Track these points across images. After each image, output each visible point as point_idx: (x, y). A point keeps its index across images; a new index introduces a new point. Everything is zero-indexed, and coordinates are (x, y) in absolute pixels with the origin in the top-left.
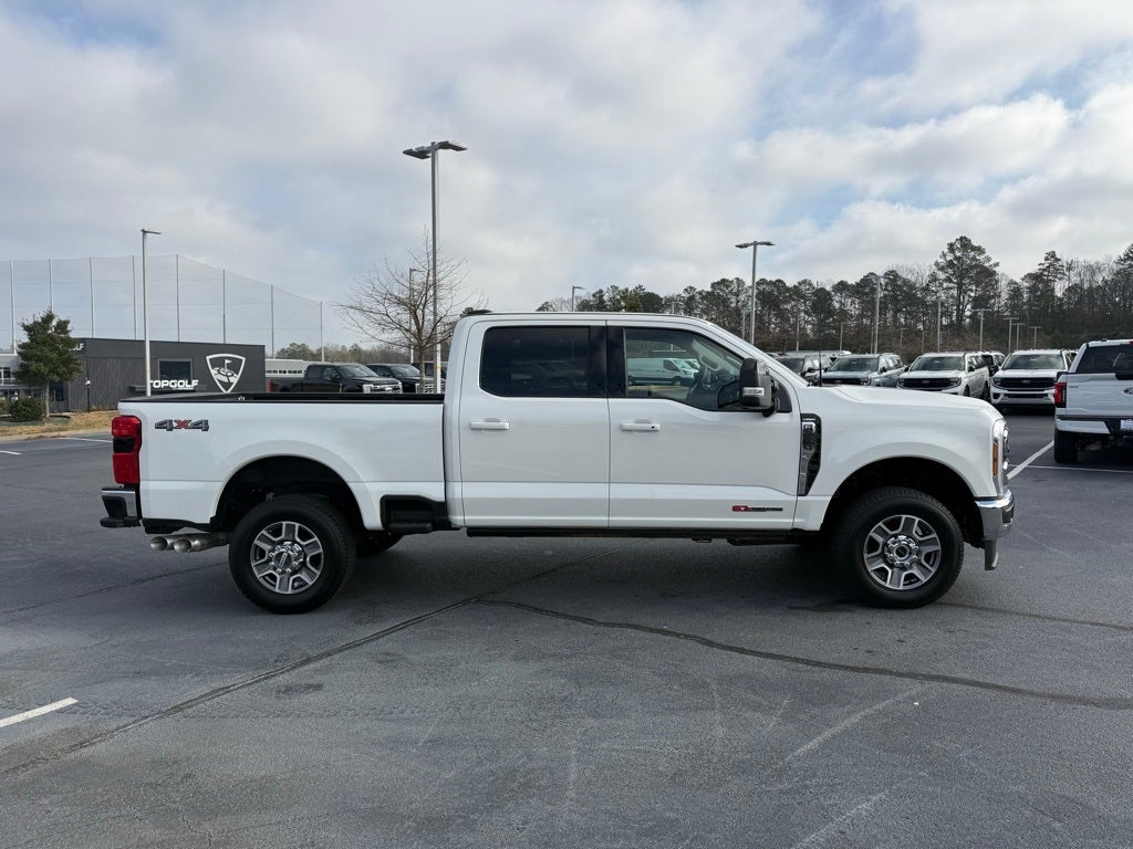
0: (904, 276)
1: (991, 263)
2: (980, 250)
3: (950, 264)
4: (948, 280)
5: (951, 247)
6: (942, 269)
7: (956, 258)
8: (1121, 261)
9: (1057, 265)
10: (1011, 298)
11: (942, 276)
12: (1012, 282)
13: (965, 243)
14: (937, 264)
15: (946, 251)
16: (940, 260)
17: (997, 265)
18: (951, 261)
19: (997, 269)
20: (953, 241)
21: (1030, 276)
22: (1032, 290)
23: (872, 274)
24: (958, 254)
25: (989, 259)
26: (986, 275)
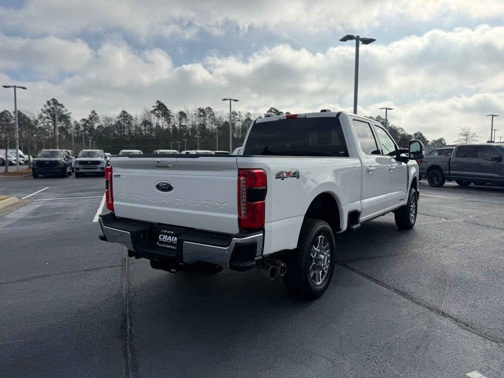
0: (24, 113)
1: (68, 112)
2: (62, 106)
3: (49, 111)
4: (48, 118)
5: (48, 103)
6: (45, 112)
7: (52, 108)
8: (118, 117)
9: (96, 116)
10: (75, 129)
11: (45, 115)
12: (76, 122)
13: (55, 102)
14: (42, 110)
15: (46, 104)
16: (44, 108)
17: (70, 113)
18: (49, 109)
19: (70, 115)
20: (49, 100)
21: (84, 120)
22: (85, 126)
23: (7, 111)
24: (52, 106)
25: (66, 111)
26: (65, 118)
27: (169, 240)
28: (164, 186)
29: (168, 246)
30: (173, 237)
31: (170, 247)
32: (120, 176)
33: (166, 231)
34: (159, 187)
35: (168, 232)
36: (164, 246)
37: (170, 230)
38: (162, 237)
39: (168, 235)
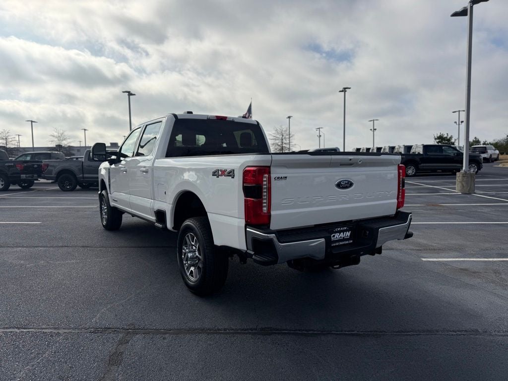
27: (341, 237)
28: (346, 183)
29: (341, 243)
30: (345, 233)
31: (343, 243)
32: (286, 178)
33: (339, 229)
34: (339, 185)
35: (342, 229)
36: (337, 244)
37: (343, 227)
38: (334, 236)
39: (340, 232)
